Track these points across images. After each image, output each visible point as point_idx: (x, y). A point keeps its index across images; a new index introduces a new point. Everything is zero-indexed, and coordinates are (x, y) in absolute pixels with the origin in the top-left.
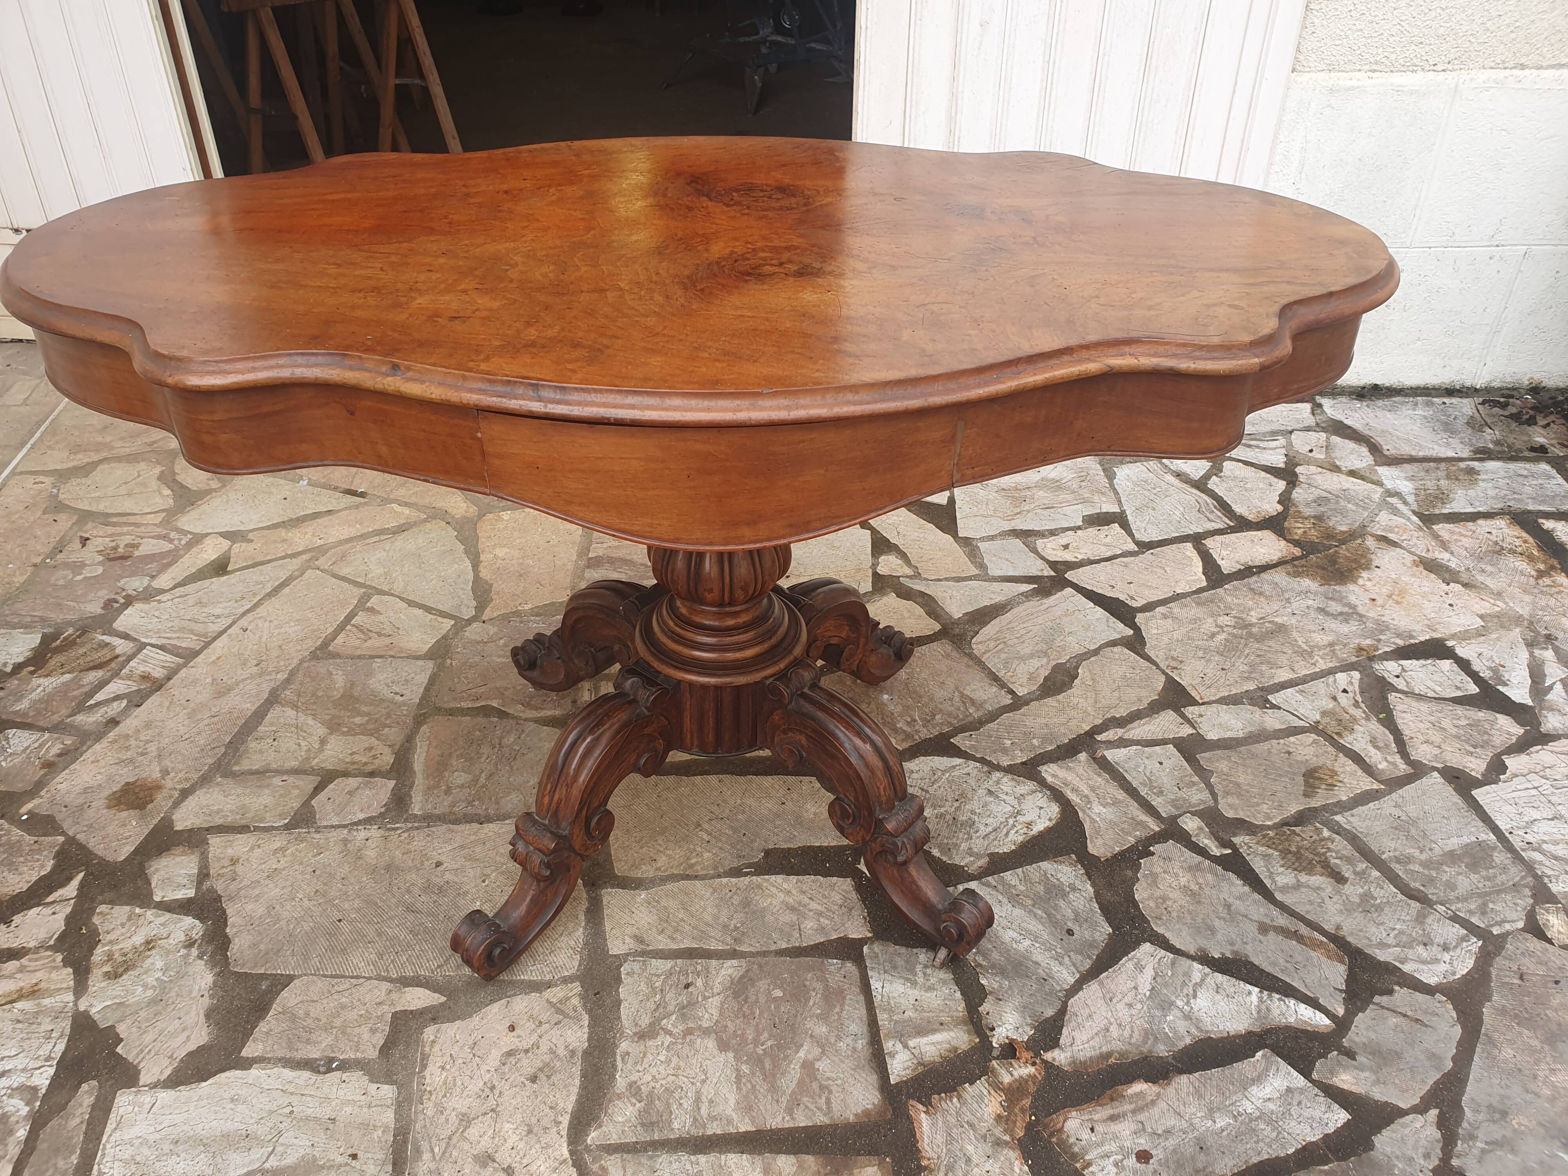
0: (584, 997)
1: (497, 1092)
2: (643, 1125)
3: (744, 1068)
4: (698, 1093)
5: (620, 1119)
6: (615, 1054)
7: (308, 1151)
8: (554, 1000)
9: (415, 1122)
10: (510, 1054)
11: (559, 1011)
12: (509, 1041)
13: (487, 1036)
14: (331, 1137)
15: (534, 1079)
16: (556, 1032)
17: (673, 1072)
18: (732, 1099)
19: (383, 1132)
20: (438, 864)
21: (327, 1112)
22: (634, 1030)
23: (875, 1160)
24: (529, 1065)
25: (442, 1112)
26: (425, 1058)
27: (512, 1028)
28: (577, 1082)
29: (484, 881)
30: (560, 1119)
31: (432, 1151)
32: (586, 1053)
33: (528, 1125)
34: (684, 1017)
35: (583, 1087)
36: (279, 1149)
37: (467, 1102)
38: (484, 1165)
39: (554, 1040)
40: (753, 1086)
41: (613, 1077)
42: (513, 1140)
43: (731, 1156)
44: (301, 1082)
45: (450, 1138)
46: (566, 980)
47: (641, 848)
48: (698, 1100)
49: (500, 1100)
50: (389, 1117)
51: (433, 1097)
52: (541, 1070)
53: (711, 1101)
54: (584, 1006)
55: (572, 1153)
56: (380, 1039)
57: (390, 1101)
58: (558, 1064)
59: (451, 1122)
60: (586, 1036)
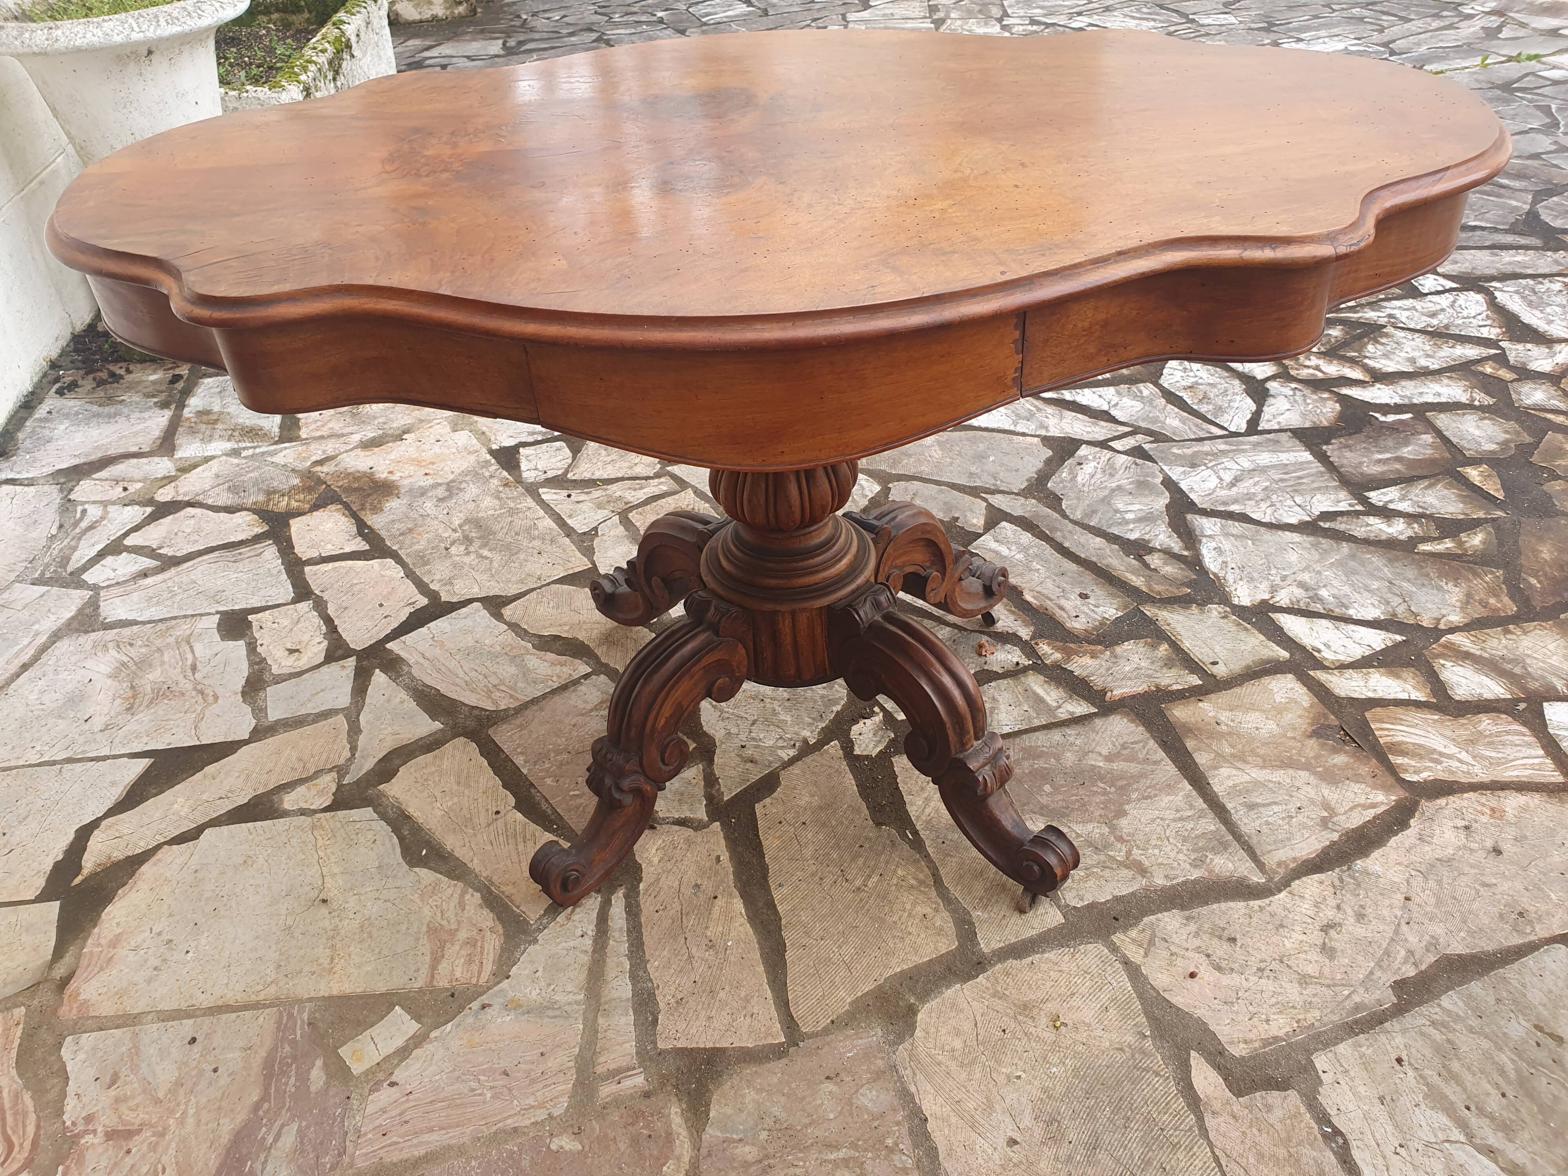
0: (1125, 929)
1: (1263, 965)
2: (1226, 849)
3: (1134, 796)
4: (1174, 820)
5: (1230, 865)
6: (1173, 886)
7: (1423, 1106)
8: (1142, 951)
9: (1332, 1022)
10: (1219, 969)
11: (1151, 942)
12: (1206, 973)
13: (1211, 995)
14: (1397, 1092)
15: (1233, 940)
16: (1175, 939)
17: (1165, 841)
18: (1167, 799)
19: (1361, 1046)
20: (1012, 1142)
21: (1378, 1110)
22: (1140, 878)
23: (1168, 713)
24: (1220, 950)
25: (1310, 1003)
26: (1266, 1043)
27: (1192, 975)
28: (1215, 906)
29: (1019, 1077)
30: (1256, 908)
31: (1349, 996)
32: (1183, 908)
33: (1277, 929)
34: (1107, 846)
35: (1217, 900)
36: (1441, 1136)
37: (1288, 986)
38: (1333, 950)
39: (1185, 937)
40: (1148, 787)
41: (1195, 882)
42: (1297, 936)
43: (1215, 789)
44: (1367, 1155)
45: (1329, 986)
46: (1114, 949)
47: (910, 933)
48: (1181, 819)
49: (1269, 959)
50: (1344, 1048)
51: (1300, 1017)
52: (1220, 937)
53: (1177, 811)
54: (1135, 925)
55: (1280, 891)
56: (1274, 1097)
57: (1330, 1055)
58: (1206, 926)
59: (1314, 992)
60: (1166, 914)
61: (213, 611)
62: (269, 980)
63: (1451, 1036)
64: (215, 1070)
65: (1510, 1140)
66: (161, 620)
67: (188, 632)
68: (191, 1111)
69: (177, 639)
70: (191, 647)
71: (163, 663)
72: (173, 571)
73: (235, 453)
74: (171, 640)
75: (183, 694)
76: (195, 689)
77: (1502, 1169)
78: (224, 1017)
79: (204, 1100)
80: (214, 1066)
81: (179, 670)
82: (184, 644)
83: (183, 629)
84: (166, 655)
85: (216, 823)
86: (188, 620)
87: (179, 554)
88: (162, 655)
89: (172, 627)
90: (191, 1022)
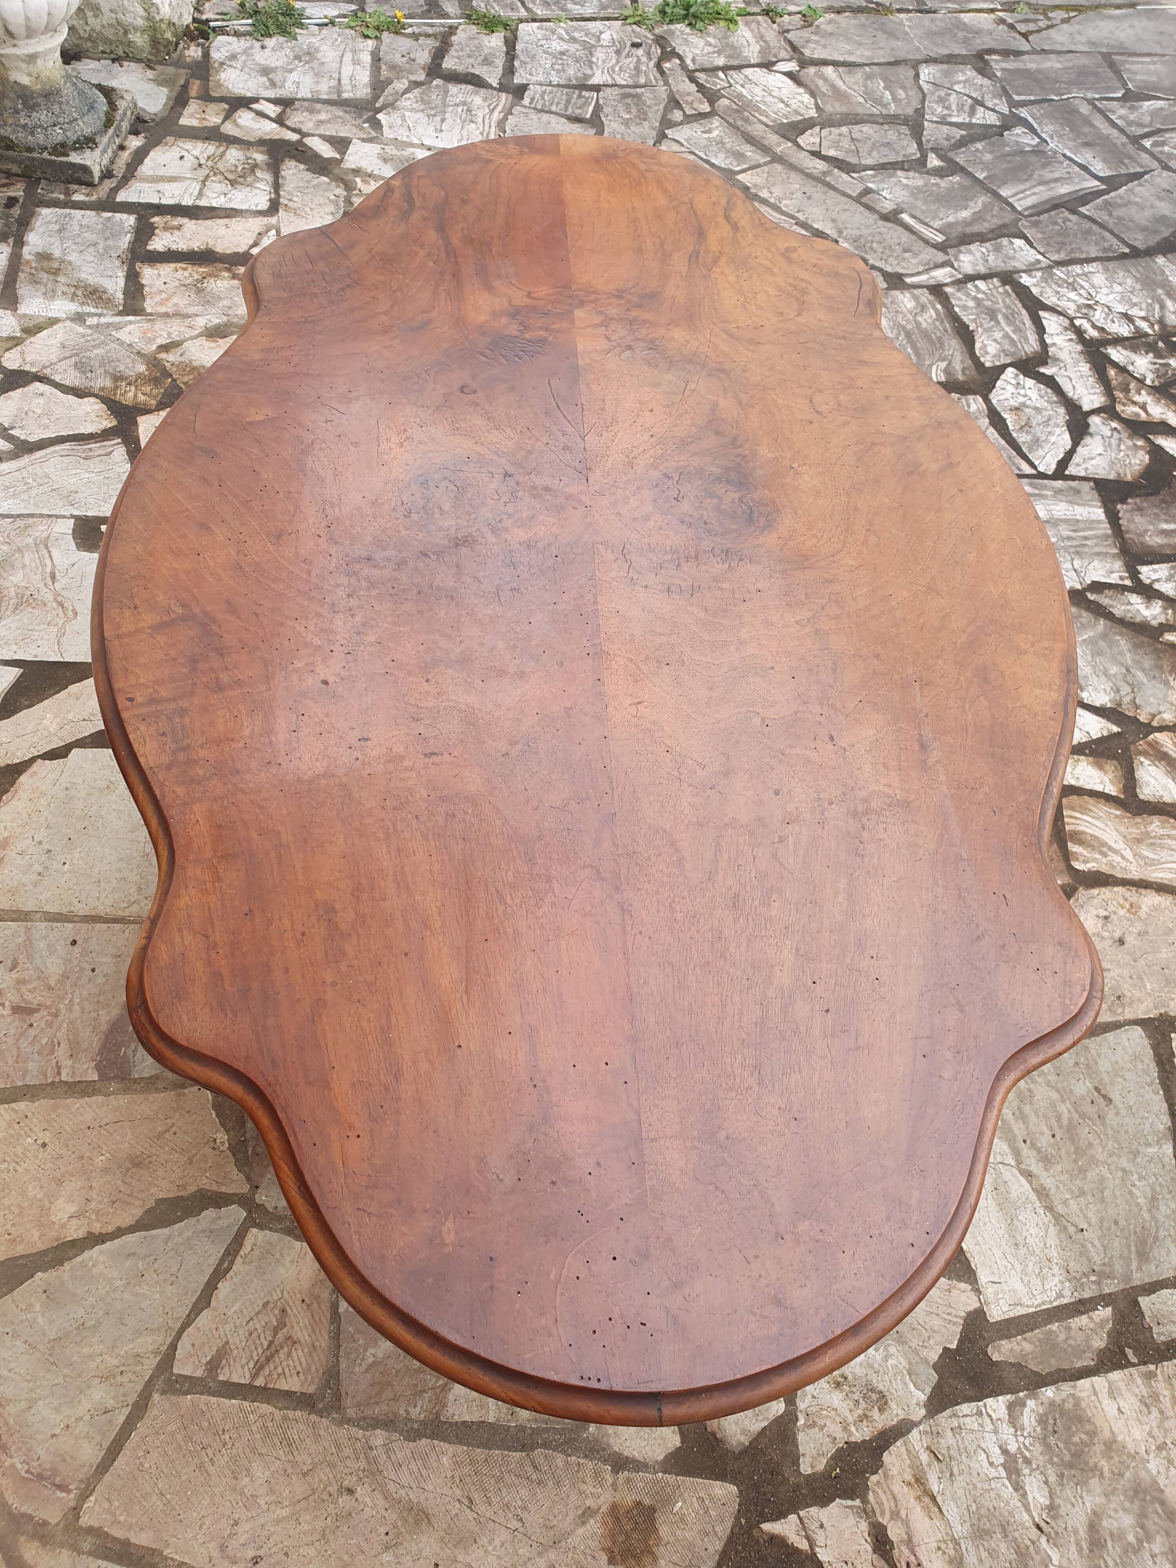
61: (67, 514)
62: (133, 900)
63: (1032, 1086)
64: (93, 970)
65: (1046, 1170)
66: (19, 516)
67: (45, 535)
68: (77, 1001)
69: (35, 540)
70: (49, 552)
71: (24, 566)
72: (26, 460)
73: (79, 318)
74: (30, 540)
75: (45, 604)
76: (55, 599)
77: (1033, 1189)
78: (98, 926)
79: (85, 993)
80: (92, 967)
81: (39, 576)
82: (42, 547)
83: (40, 529)
84: (26, 556)
85: (81, 743)
86: (45, 521)
87: (31, 439)
88: (23, 556)
89: (30, 526)
90: (71, 925)
